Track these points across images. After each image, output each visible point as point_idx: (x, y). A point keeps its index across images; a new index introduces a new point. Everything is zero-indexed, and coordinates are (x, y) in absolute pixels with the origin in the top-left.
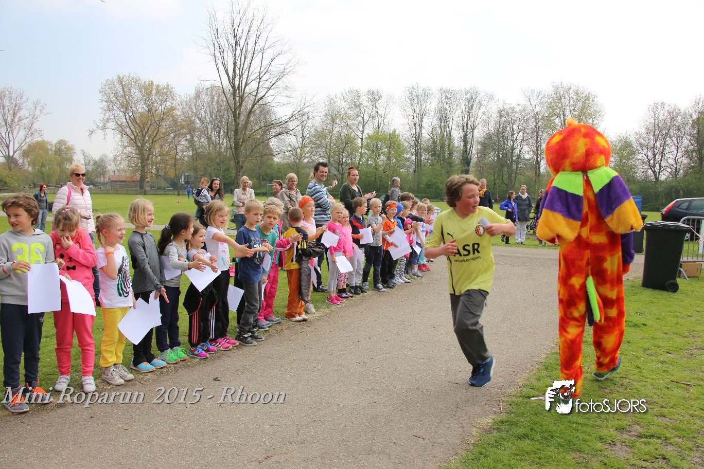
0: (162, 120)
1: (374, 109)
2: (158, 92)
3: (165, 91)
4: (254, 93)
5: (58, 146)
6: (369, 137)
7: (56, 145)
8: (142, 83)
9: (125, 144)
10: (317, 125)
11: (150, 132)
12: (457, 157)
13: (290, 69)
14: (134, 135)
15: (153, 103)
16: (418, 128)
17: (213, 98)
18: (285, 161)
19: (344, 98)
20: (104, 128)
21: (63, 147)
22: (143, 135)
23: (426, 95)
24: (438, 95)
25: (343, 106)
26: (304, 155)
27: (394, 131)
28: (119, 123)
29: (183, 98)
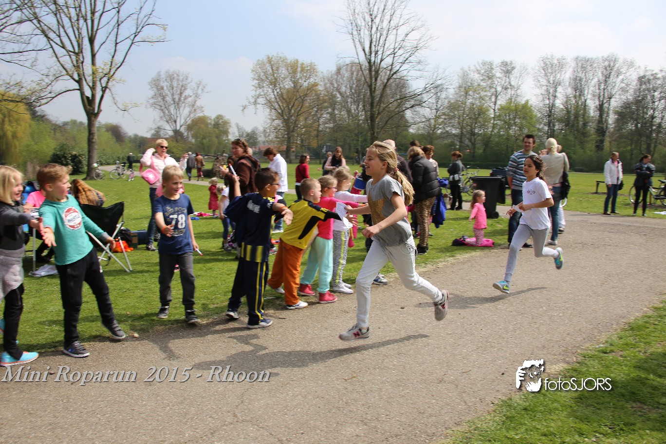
0: (306, 95)
1: (508, 80)
2: (303, 70)
3: (308, 68)
4: (390, 68)
5: (216, 120)
6: (502, 108)
7: (214, 119)
8: (289, 61)
9: (274, 118)
10: (451, 97)
11: (296, 107)
12: (592, 127)
13: (423, 43)
14: (281, 109)
15: (298, 79)
16: (551, 98)
17: (352, 74)
18: (420, 132)
19: (477, 70)
20: (255, 103)
21: (220, 121)
22: (289, 109)
23: (561, 65)
24: (573, 64)
25: (476, 77)
26: (437, 126)
27: (527, 102)
28: (268, 98)
29: (326, 74)
